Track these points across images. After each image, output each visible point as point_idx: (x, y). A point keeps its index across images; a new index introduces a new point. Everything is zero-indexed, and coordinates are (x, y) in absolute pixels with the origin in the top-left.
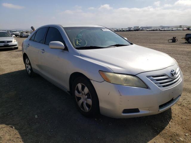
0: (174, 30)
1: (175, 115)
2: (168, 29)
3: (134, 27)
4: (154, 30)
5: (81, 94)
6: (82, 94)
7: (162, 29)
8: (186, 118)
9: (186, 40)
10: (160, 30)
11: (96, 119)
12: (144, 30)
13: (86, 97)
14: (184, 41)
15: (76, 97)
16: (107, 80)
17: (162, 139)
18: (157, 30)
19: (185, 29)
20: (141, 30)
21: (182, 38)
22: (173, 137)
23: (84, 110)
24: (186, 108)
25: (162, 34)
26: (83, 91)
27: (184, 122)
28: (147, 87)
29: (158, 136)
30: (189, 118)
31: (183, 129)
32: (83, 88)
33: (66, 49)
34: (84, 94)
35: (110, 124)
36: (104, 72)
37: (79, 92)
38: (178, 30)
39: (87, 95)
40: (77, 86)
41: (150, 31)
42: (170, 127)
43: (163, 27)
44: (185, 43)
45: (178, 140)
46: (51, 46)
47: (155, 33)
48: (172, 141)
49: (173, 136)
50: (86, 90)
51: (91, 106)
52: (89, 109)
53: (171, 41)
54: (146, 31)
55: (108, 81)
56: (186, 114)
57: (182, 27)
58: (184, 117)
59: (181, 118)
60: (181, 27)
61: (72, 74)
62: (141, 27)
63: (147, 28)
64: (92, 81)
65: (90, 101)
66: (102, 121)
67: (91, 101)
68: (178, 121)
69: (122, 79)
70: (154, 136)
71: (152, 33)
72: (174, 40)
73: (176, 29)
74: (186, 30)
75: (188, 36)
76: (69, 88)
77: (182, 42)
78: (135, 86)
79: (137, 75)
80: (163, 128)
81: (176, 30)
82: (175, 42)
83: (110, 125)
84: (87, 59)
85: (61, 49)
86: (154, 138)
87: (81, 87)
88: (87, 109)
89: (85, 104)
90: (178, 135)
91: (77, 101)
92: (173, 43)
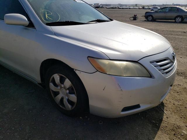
0: (131, 8)
1: (166, 100)
2: (126, 7)
3: (94, 4)
4: (113, 8)
5: (59, 87)
6: (61, 87)
7: (121, 7)
8: (178, 103)
9: (145, 18)
10: (119, 8)
11: (81, 118)
12: (103, 8)
13: (68, 91)
14: (144, 19)
15: (51, 91)
16: (100, 70)
17: (165, 135)
18: (116, 8)
19: (141, 7)
20: (101, 8)
21: (142, 16)
22: (175, 130)
23: (65, 108)
24: (173, 91)
25: (121, 12)
26: (63, 84)
27: (178, 109)
28: (151, 76)
29: (159, 133)
30: (181, 104)
31: (181, 118)
32: (62, 81)
33: (31, 25)
34: (65, 88)
35: (101, 122)
36: (96, 60)
37: (55, 85)
38: (134, 8)
39: (68, 89)
40: (52, 77)
41: (110, 8)
42: (167, 118)
43: (121, 5)
44: (145, 21)
45: (182, 134)
46: (7, 21)
47: (115, 11)
48: (176, 137)
49: (175, 128)
50: (68, 83)
51: (76, 104)
52: (72, 107)
53: (132, 19)
54: (106, 9)
55: (103, 72)
56: (176, 98)
57: (138, 5)
58: (176, 103)
59: (174, 104)
60: (136, 5)
61: (45, 61)
62: (101, 5)
63: (107, 5)
64: (77, 72)
65: (74, 98)
66: (89, 119)
67: (76, 97)
68: (172, 109)
69: (122, 68)
70: (156, 133)
71: (112, 11)
72: (135, 18)
73: (133, 7)
74: (142, 9)
75: (148, 14)
76: (40, 79)
77: (142, 20)
78: (138, 76)
79: (139, 62)
80: (161, 120)
81: (133, 9)
82: (136, 20)
83: (101, 124)
84: (66, 39)
85: (23, 25)
86: (157, 136)
87: (59, 79)
88: (70, 106)
89: (65, 101)
90: (179, 127)
91: (53, 97)
92: (134, 21)
